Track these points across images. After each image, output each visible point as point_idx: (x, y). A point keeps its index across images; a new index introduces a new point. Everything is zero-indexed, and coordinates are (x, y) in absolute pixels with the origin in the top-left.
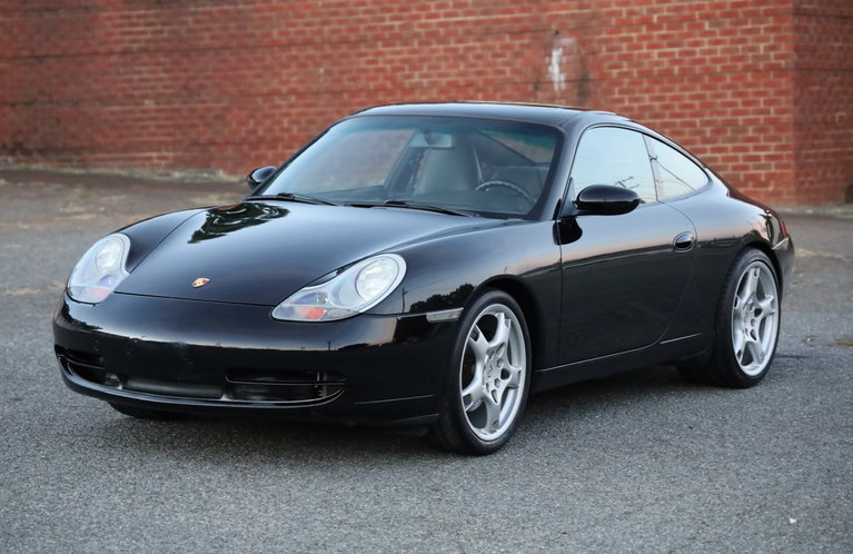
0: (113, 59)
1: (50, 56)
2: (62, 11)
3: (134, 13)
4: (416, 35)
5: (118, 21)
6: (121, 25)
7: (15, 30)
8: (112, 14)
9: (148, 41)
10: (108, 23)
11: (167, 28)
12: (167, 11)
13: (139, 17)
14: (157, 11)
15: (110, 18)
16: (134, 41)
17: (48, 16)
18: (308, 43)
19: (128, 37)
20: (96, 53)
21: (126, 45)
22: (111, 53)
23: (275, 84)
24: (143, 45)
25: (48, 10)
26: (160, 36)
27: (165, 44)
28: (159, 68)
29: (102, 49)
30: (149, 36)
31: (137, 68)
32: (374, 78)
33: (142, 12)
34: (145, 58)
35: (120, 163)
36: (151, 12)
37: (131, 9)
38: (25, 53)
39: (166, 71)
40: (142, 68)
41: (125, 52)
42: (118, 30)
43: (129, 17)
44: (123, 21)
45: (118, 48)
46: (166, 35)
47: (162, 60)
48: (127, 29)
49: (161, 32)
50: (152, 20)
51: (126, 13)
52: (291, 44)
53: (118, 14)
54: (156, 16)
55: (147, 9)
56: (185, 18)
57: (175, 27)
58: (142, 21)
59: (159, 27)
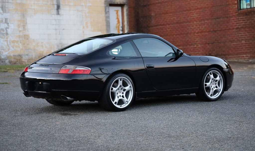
0: (234, 30)
1: (218, 30)
2: (221, 18)
3: (240, 18)
5: (235, 20)
6: (236, 21)
7: (209, 24)
8: (234, 18)
9: (243, 25)
11: (249, 21)
12: (248, 17)
13: (241, 19)
14: (246, 17)
15: (233, 20)
16: (239, 25)
17: (218, 20)
19: (238, 24)
20: (230, 29)
21: (238, 26)
22: (233, 29)
24: (242, 26)
25: (218, 18)
26: (247, 23)
27: (248, 26)
28: (246, 32)
29: (231, 28)
30: (244, 24)
31: (240, 32)
33: (242, 17)
34: (242, 29)
35: (236, 58)
36: (244, 17)
37: (239, 17)
38: (212, 30)
39: (248, 33)
40: (242, 32)
42: (235, 23)
43: (238, 19)
45: (236, 27)
46: (248, 23)
47: (247, 30)
48: (238, 22)
49: (247, 22)
50: (244, 19)
51: (238, 18)
53: (236, 18)
54: (245, 18)
55: (243, 16)
57: (250, 21)
59: (246, 21)
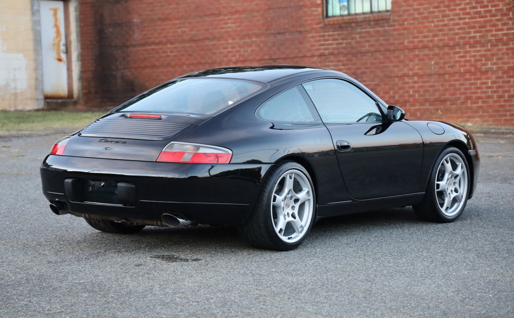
0: (315, 59)
1: (279, 59)
2: (287, 34)
3: (327, 34)
4: (490, 41)
5: (318, 39)
6: (319, 41)
7: (262, 45)
8: (314, 34)
9: (334, 49)
10: (312, 39)
11: (345, 41)
12: (345, 32)
13: (329, 36)
14: (340, 32)
15: (313, 37)
16: (326, 49)
17: (279, 37)
18: (425, 47)
19: (323, 47)
20: (305, 56)
21: (322, 51)
22: (313, 56)
23: (406, 70)
24: (331, 51)
25: (279, 33)
26: (340, 46)
27: (343, 50)
28: (340, 63)
29: (308, 54)
30: (335, 46)
31: (327, 64)
32: (464, 66)
33: (331, 33)
34: (332, 58)
36: (336, 33)
37: (324, 32)
38: (267, 57)
39: (344, 65)
40: (331, 64)
41: (321, 55)
42: (317, 43)
43: (323, 36)
44: (321, 38)
45: (318, 53)
46: (344, 45)
47: (342, 59)
48: (323, 43)
49: (341, 43)
50: (337, 37)
51: (322, 34)
52: (415, 48)
53: (318, 34)
54: (339, 35)
55: (334, 31)
56: (354, 36)
57: (349, 41)
58: (331, 38)
59: (340, 41)
